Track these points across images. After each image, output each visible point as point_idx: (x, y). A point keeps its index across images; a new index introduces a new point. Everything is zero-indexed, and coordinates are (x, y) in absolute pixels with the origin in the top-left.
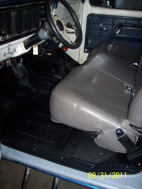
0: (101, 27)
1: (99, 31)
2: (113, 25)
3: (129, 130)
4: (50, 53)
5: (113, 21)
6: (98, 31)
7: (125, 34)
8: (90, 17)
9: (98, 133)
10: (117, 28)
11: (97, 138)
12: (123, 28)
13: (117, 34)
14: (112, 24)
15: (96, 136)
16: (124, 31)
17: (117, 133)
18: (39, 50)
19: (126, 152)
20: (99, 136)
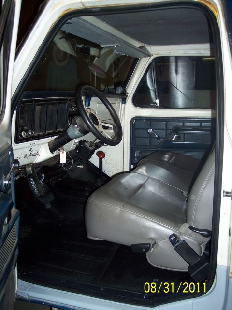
0: (150, 134)
1: (149, 139)
2: (167, 129)
3: (190, 235)
4: (82, 165)
5: (166, 124)
6: (147, 139)
7: (184, 140)
8: (135, 121)
9: (150, 245)
10: (173, 133)
11: (149, 252)
12: (181, 132)
13: (173, 141)
14: (165, 128)
15: (148, 249)
16: (182, 135)
17: (171, 241)
18: (68, 158)
19: (187, 270)
20: (152, 249)
